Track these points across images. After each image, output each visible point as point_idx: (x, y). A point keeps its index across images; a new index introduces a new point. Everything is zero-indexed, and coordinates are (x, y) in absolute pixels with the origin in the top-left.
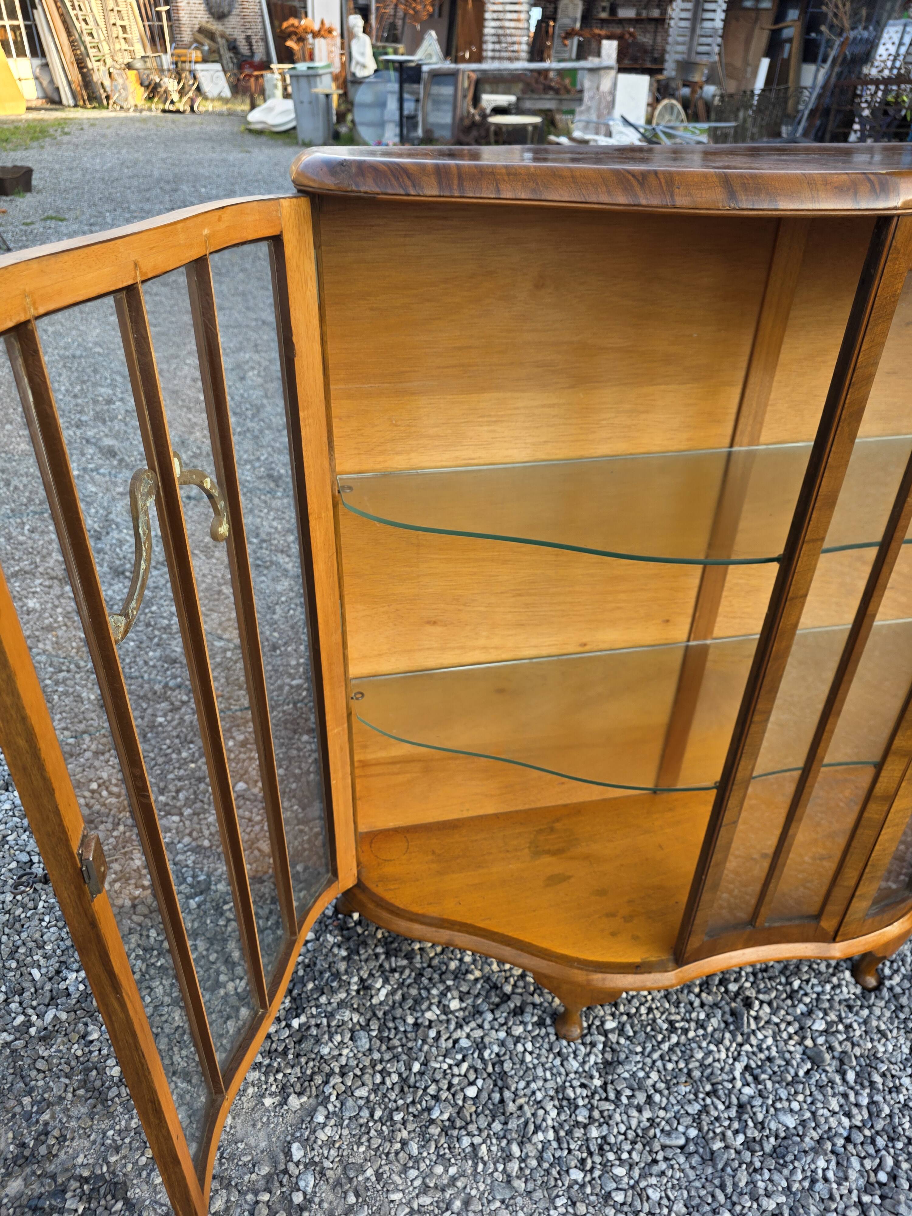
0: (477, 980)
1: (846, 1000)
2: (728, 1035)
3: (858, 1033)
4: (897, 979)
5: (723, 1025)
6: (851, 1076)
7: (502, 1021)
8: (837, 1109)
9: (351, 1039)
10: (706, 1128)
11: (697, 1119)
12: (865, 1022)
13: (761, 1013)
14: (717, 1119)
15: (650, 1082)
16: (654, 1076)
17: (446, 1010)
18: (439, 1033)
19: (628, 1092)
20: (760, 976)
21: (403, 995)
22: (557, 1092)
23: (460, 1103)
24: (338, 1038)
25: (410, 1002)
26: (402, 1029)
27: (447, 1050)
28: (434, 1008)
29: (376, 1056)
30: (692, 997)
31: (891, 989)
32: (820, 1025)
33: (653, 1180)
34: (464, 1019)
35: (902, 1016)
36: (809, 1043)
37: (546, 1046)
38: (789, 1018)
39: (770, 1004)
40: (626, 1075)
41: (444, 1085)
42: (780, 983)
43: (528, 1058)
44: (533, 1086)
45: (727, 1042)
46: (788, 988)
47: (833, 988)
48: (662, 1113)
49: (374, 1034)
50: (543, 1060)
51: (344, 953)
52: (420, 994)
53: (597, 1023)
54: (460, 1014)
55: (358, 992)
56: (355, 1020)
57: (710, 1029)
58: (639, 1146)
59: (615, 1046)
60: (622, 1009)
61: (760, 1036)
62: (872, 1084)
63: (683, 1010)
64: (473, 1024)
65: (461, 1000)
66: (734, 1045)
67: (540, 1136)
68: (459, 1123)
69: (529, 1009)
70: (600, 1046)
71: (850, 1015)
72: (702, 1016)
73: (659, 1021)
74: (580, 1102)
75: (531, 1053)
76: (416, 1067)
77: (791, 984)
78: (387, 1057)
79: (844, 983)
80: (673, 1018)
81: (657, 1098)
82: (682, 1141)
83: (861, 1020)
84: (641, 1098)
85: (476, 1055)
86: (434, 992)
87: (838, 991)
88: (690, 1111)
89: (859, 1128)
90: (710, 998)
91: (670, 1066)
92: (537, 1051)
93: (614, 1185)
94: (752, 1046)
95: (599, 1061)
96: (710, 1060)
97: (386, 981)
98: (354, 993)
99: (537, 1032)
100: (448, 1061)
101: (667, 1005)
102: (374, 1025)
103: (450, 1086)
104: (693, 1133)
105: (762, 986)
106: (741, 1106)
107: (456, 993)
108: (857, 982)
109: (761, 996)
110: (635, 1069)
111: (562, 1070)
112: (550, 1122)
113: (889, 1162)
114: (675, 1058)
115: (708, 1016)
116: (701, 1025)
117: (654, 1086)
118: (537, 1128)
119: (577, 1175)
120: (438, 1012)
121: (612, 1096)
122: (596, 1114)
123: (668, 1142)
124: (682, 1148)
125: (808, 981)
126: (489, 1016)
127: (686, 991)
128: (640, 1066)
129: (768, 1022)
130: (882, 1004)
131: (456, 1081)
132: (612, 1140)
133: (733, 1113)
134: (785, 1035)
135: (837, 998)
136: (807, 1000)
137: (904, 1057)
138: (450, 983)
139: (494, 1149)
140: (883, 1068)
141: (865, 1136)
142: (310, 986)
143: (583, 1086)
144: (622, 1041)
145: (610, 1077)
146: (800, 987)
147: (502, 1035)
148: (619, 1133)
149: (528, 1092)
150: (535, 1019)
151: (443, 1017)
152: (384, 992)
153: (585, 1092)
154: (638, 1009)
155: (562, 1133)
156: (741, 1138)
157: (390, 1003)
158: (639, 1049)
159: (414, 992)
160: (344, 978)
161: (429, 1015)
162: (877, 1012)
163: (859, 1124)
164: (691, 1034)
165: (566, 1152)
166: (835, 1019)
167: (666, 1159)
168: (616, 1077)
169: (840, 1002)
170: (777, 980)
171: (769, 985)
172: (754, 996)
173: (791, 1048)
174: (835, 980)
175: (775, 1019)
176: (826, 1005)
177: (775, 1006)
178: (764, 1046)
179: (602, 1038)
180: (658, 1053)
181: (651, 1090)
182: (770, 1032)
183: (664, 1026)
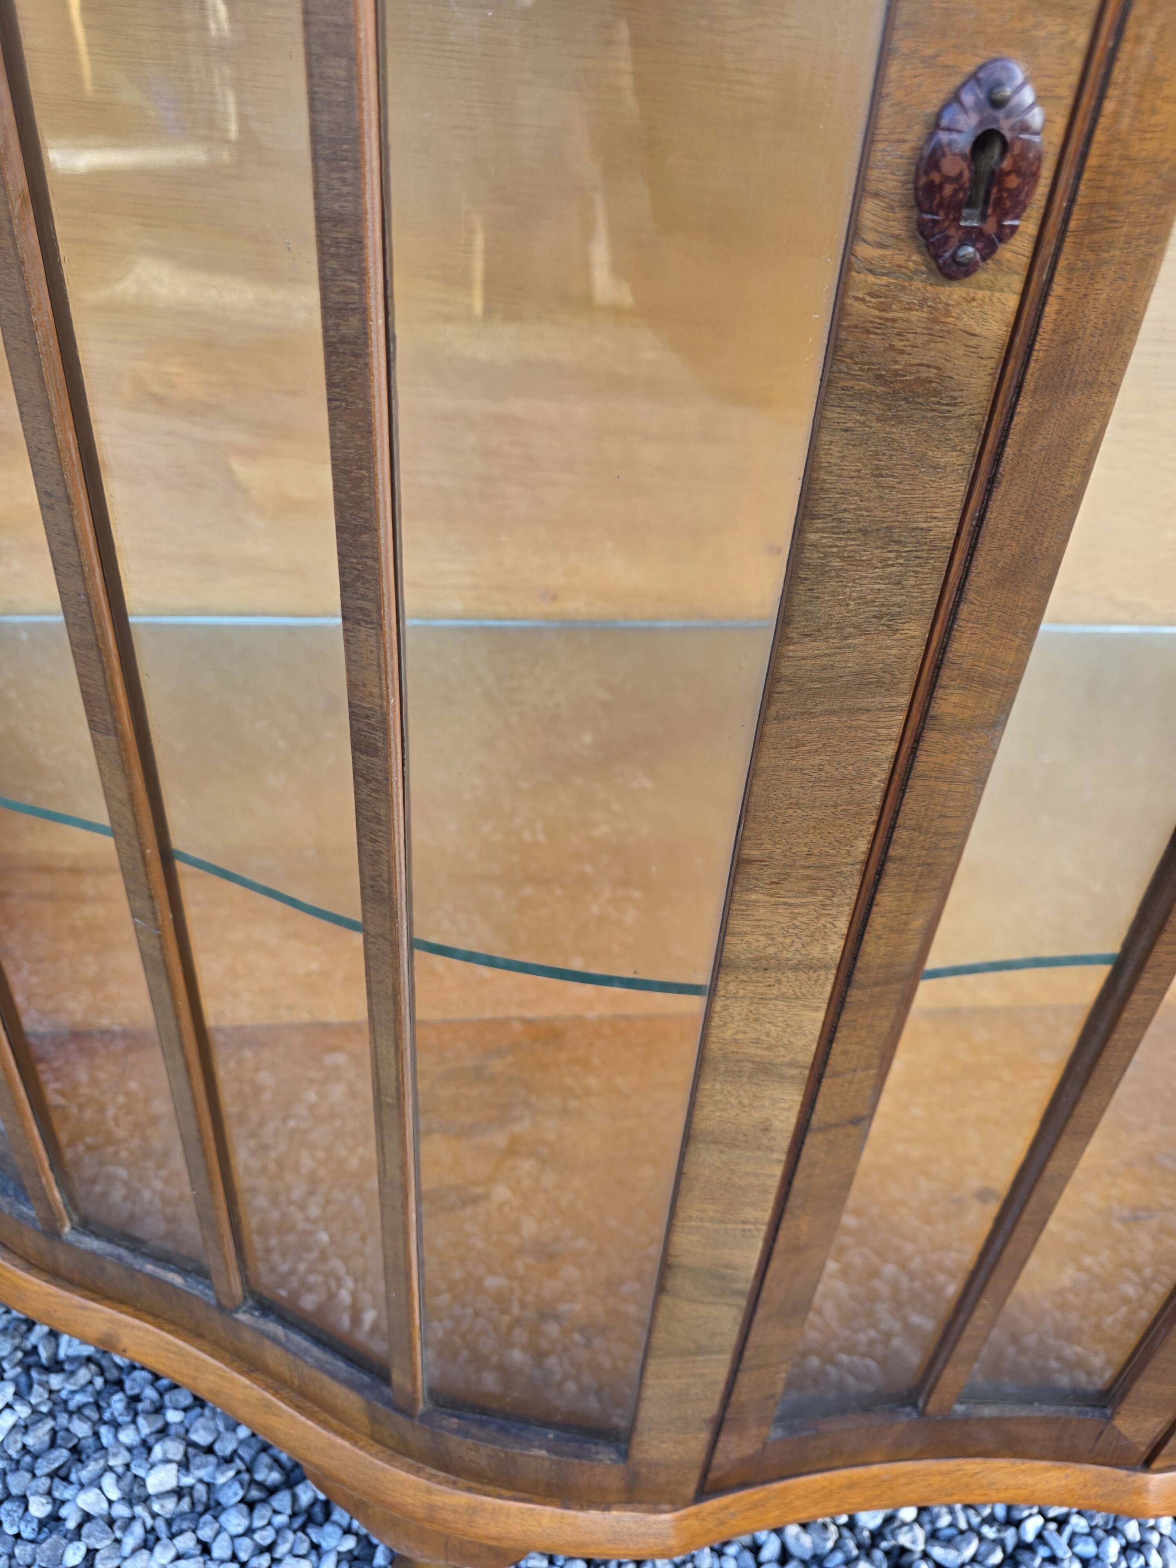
7: (265, 1537)
17: (134, 1491)
21: (54, 1433)
28: (108, 1481)
34: (169, 1522)
42: (990, 1520)
46: (1010, 1536)
52: (96, 1435)
54: (168, 1506)
64: (186, 1542)
77: (1018, 1524)
79: (1154, 1538)
105: (944, 1521)
107: (174, 1449)
120: (114, 1494)
125: (1062, 1522)
126: (235, 1522)
138: (173, 1416)
146: (1041, 1540)
151: (121, 1511)
159: (81, 1429)
161: (89, 1499)
170: (986, 1512)
171: (963, 1525)
172: (920, 1547)
174: (1131, 1529)
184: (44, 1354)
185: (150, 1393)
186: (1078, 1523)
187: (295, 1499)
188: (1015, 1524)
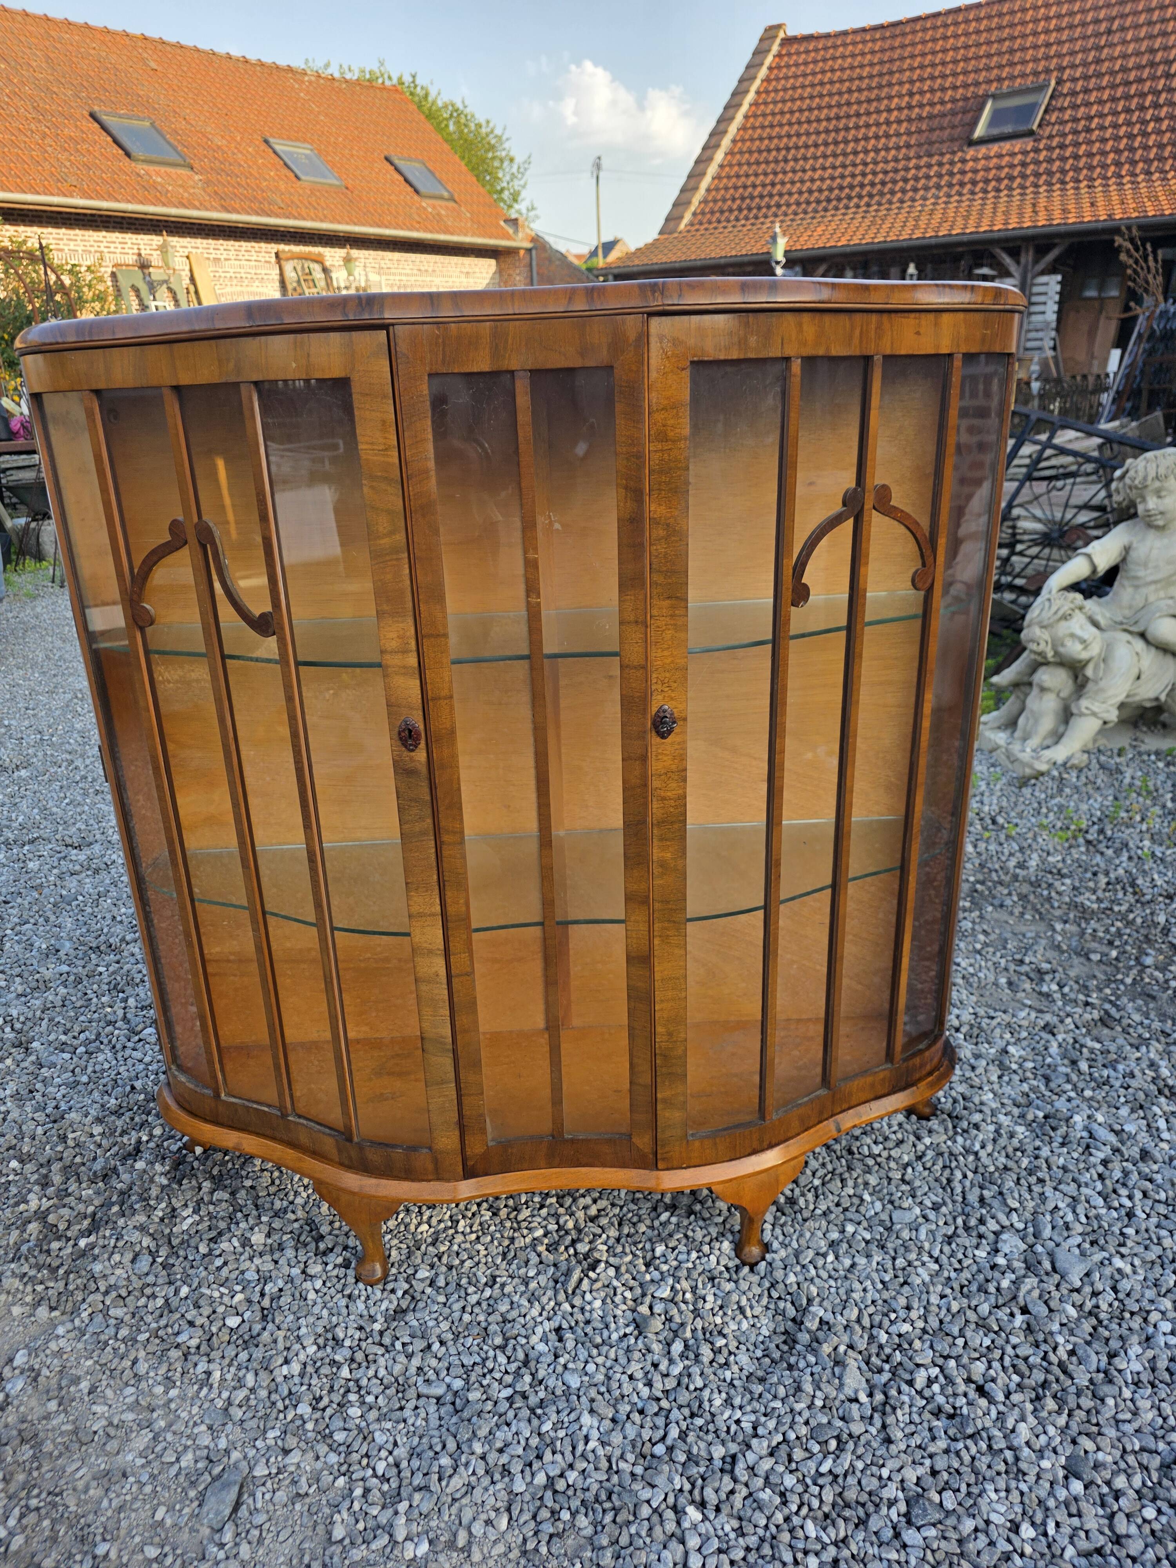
0: (296, 1220)
1: (710, 1271)
2: (550, 1293)
3: (708, 1306)
4: (783, 1253)
5: (551, 1284)
6: (678, 1347)
7: (303, 1259)
8: (639, 1375)
9: (133, 1261)
10: (473, 1379)
11: (468, 1371)
13: (602, 1275)
14: (491, 1371)
16: (445, 1326)
17: (246, 1242)
18: (225, 1263)
19: (407, 1339)
20: (623, 1240)
21: (209, 1226)
22: (327, 1331)
23: (214, 1329)
24: (117, 1257)
25: (213, 1234)
26: (191, 1258)
27: (227, 1279)
28: (234, 1240)
29: (150, 1279)
31: (771, 1263)
32: (666, 1293)
33: (389, 1425)
34: (260, 1253)
35: (775, 1295)
36: (644, 1309)
37: (339, 1287)
38: (633, 1283)
39: (617, 1269)
40: (415, 1323)
41: (207, 1311)
43: (312, 1296)
44: (302, 1321)
45: (544, 1300)
46: (649, 1254)
47: (699, 1257)
48: (434, 1362)
49: (160, 1260)
50: (327, 1298)
51: (165, 1182)
52: (229, 1226)
53: (410, 1271)
54: (260, 1248)
55: (162, 1220)
56: (145, 1244)
57: (533, 1285)
58: (392, 1391)
59: (418, 1296)
60: (445, 1260)
61: (589, 1297)
62: (697, 1356)
64: (267, 1258)
65: (268, 1235)
66: (552, 1303)
67: (285, 1370)
68: (204, 1348)
69: (338, 1250)
70: (400, 1293)
71: (709, 1286)
72: (531, 1273)
73: (479, 1275)
74: (347, 1343)
75: (317, 1292)
76: (184, 1291)
78: (160, 1281)
79: (717, 1253)
80: (497, 1273)
81: (436, 1346)
82: (440, 1390)
83: (721, 1293)
84: (420, 1344)
85: (258, 1289)
86: (243, 1225)
87: (705, 1260)
88: (465, 1362)
89: (658, 1400)
90: (551, 1257)
91: (468, 1318)
92: (325, 1290)
93: (341, 1424)
94: (573, 1307)
95: (393, 1307)
96: (514, 1314)
97: (196, 1211)
98: (157, 1220)
99: (335, 1272)
100: (222, 1289)
101: (499, 1261)
102: (163, 1252)
103: (214, 1312)
104: (458, 1384)
106: (526, 1363)
107: (264, 1230)
108: (736, 1254)
109: (612, 1260)
110: (427, 1318)
111: (344, 1311)
112: (302, 1357)
113: (674, 1432)
114: (477, 1311)
115: (538, 1273)
116: (526, 1282)
117: (439, 1336)
118: (287, 1362)
119: (304, 1409)
120: (236, 1244)
121: (387, 1341)
122: (359, 1356)
123: (424, 1389)
124: (438, 1399)
125: (673, 1249)
126: (290, 1253)
128: (435, 1315)
129: (606, 1285)
130: (755, 1279)
131: (221, 1309)
132: (364, 1382)
133: (512, 1367)
134: (618, 1300)
136: (665, 1268)
137: (761, 1338)
139: (229, 1377)
140: (720, 1342)
141: (661, 1409)
142: (115, 1209)
143: (361, 1328)
144: (429, 1290)
145: (395, 1324)
146: (663, 1255)
147: (295, 1271)
148: (376, 1376)
149: (294, 1326)
150: (340, 1260)
151: (239, 1249)
152: (190, 1221)
153: (358, 1334)
154: (463, 1262)
155: (310, 1369)
156: (509, 1392)
157: (193, 1231)
158: (442, 1299)
159: (222, 1225)
160: (152, 1203)
161: (224, 1245)
162: (744, 1285)
163: (660, 1394)
164: (508, 1289)
165: (304, 1388)
166: (689, 1288)
167: (416, 1408)
168: (402, 1323)
169: (701, 1273)
170: (640, 1246)
171: (628, 1250)
172: (604, 1259)
173: (619, 1312)
174: (706, 1249)
175: (615, 1283)
176: (683, 1273)
177: (623, 1269)
178: (588, 1308)
179: (406, 1286)
180: (462, 1303)
181: (434, 1339)
182: (603, 1294)
183: (484, 1280)
184: (206, 1199)
185: (254, 1213)
187: (317, 1248)
188: (653, 1250)
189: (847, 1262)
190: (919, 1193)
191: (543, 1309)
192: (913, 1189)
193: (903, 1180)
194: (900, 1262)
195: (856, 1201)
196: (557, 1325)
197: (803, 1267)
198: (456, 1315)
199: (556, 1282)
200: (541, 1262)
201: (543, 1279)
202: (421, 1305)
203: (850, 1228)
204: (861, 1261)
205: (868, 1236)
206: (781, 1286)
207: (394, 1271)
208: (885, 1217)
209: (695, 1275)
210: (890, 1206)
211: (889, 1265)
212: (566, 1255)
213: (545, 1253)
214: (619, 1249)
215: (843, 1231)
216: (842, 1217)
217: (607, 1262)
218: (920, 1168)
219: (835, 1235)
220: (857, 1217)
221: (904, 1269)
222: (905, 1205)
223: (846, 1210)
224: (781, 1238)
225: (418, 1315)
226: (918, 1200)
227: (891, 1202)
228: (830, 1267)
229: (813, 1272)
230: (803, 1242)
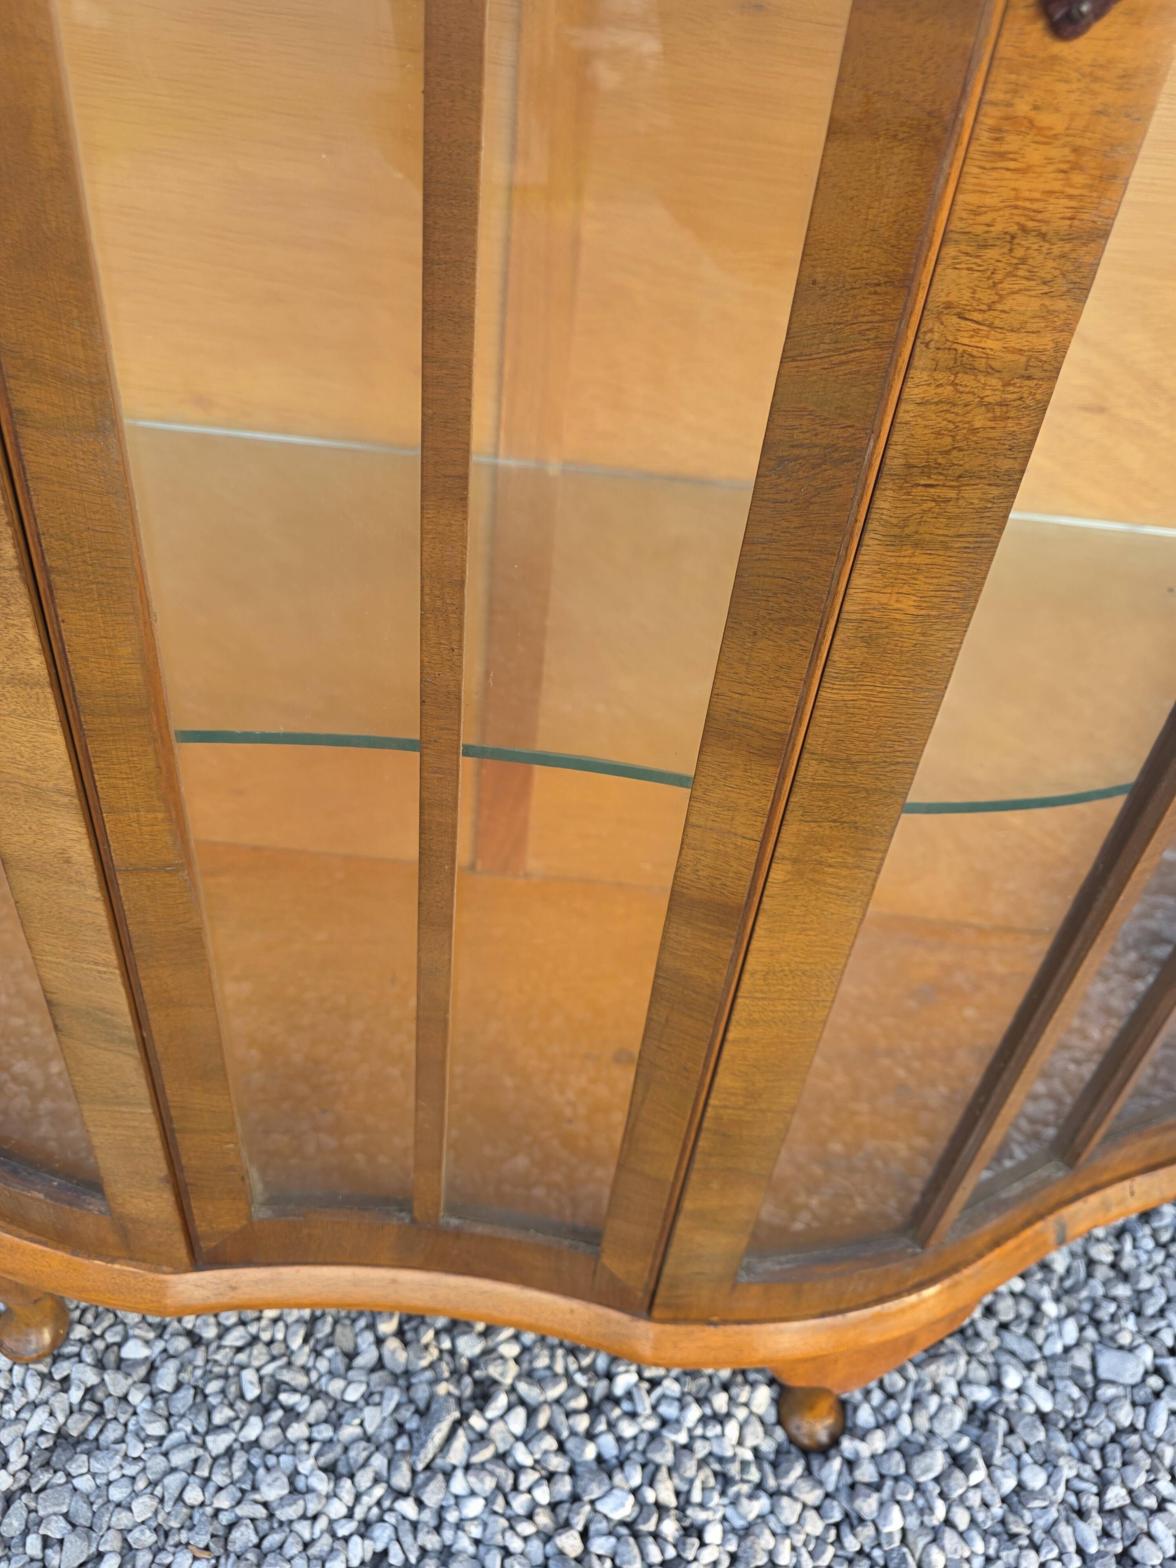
1: (721, 1460)
2: (379, 1462)
4: (878, 1442)
5: (388, 1431)
12: (745, 1533)
13: (497, 1427)
15: (122, 1519)
16: (143, 1508)
19: (56, 1528)
30: (366, 1340)
31: (851, 1464)
35: (852, 1544)
36: (570, 1542)
38: (558, 1463)
39: (532, 1412)
40: (84, 1484)
42: (588, 1370)
45: (364, 1479)
46: (600, 1386)
47: (704, 1420)
53: (112, 1337)
57: (349, 1431)
61: (459, 1485)
63: (323, 1365)
66: (379, 1491)
70: (75, 1395)
71: (715, 1499)
72: (354, 1394)
73: (248, 1376)
79: (741, 1414)
80: (286, 1376)
83: (739, 1523)
87: (714, 1430)
90: (402, 1356)
91: (193, 1495)
94: (422, 1506)
95: (51, 1428)
96: (295, 1511)
101: (296, 1343)
108: (780, 1422)
109: (523, 1388)
110: (114, 1475)
114: (219, 1478)
115: (367, 1398)
116: (336, 1414)
117: (125, 1533)
125: (654, 1383)
127: (362, 1323)
128: (131, 1470)
129: (501, 1457)
130: (813, 1496)
134: (520, 1504)
135: (701, 1449)
136: (627, 1429)
144: (136, 1397)
145: (44, 1477)
146: (629, 1395)
154: (224, 1331)
158: (156, 1429)
162: (789, 1511)
164: (297, 1431)
166: (671, 1501)
168: (60, 1478)
169: (702, 1463)
170: (586, 1361)
171: (559, 1368)
172: (508, 1381)
173: (516, 1545)
174: (720, 1401)
175: (522, 1455)
176: (665, 1457)
177: (542, 1420)
178: (452, 1517)
179: (91, 1378)
180: (192, 1453)
181: (111, 1543)
182: (489, 1484)
183: (252, 1393)
186: (671, 1387)
188: (610, 1377)
189: (1009, 1484)
190: (1151, 1309)
191: (358, 1497)
192: (1138, 1293)
193: (1114, 1266)
194: (1116, 1496)
195: (1026, 1309)
196: (380, 1547)
197: (918, 1488)
198: (173, 1482)
199: (401, 1427)
200: (380, 1365)
201: (373, 1418)
202: (113, 1432)
203: (1012, 1379)
204: (1035, 1478)
205: (1047, 1406)
206: (868, 1532)
207: (80, 1332)
208: (1081, 1359)
209: (690, 1467)
210: (1091, 1333)
211: (1091, 1501)
212: (434, 1353)
213: (393, 1344)
214: (542, 1362)
215: (996, 1384)
216: (995, 1342)
217: (513, 1389)
218: (1149, 1244)
219: (983, 1395)
220: (1026, 1350)
221: (1121, 1513)
222: (1125, 1339)
223: (1004, 1326)
224: (877, 1397)
225: (96, 1466)
226: (1150, 1328)
227: (1097, 1324)
228: (974, 1499)
229: (940, 1508)
230: (922, 1422)
